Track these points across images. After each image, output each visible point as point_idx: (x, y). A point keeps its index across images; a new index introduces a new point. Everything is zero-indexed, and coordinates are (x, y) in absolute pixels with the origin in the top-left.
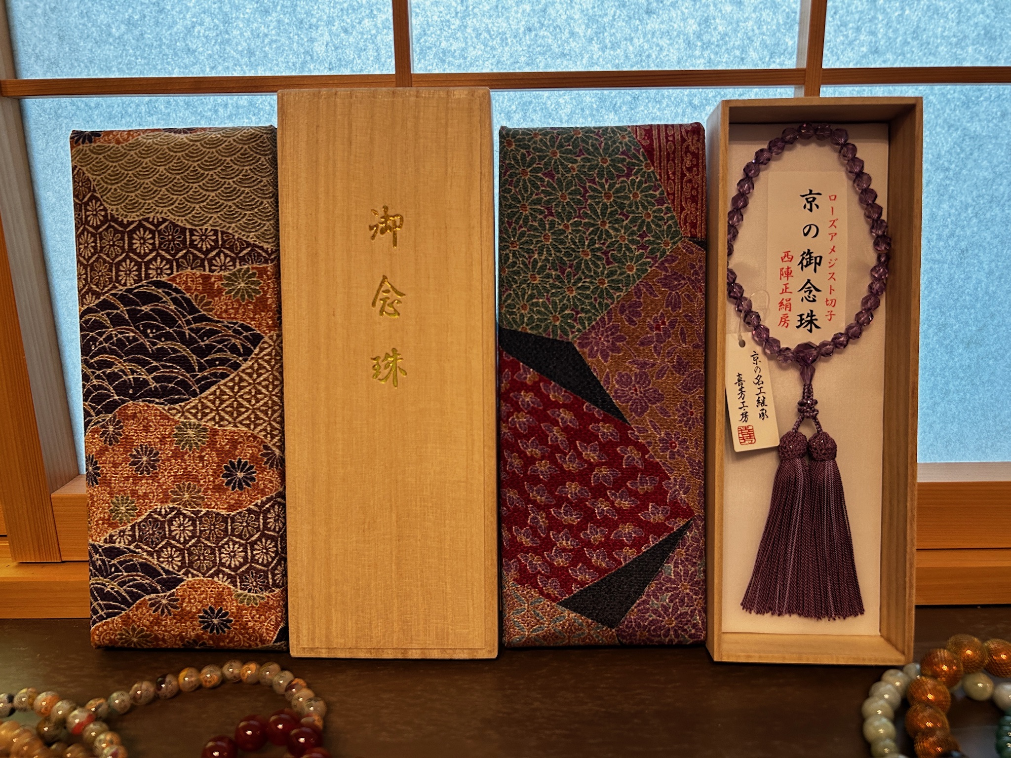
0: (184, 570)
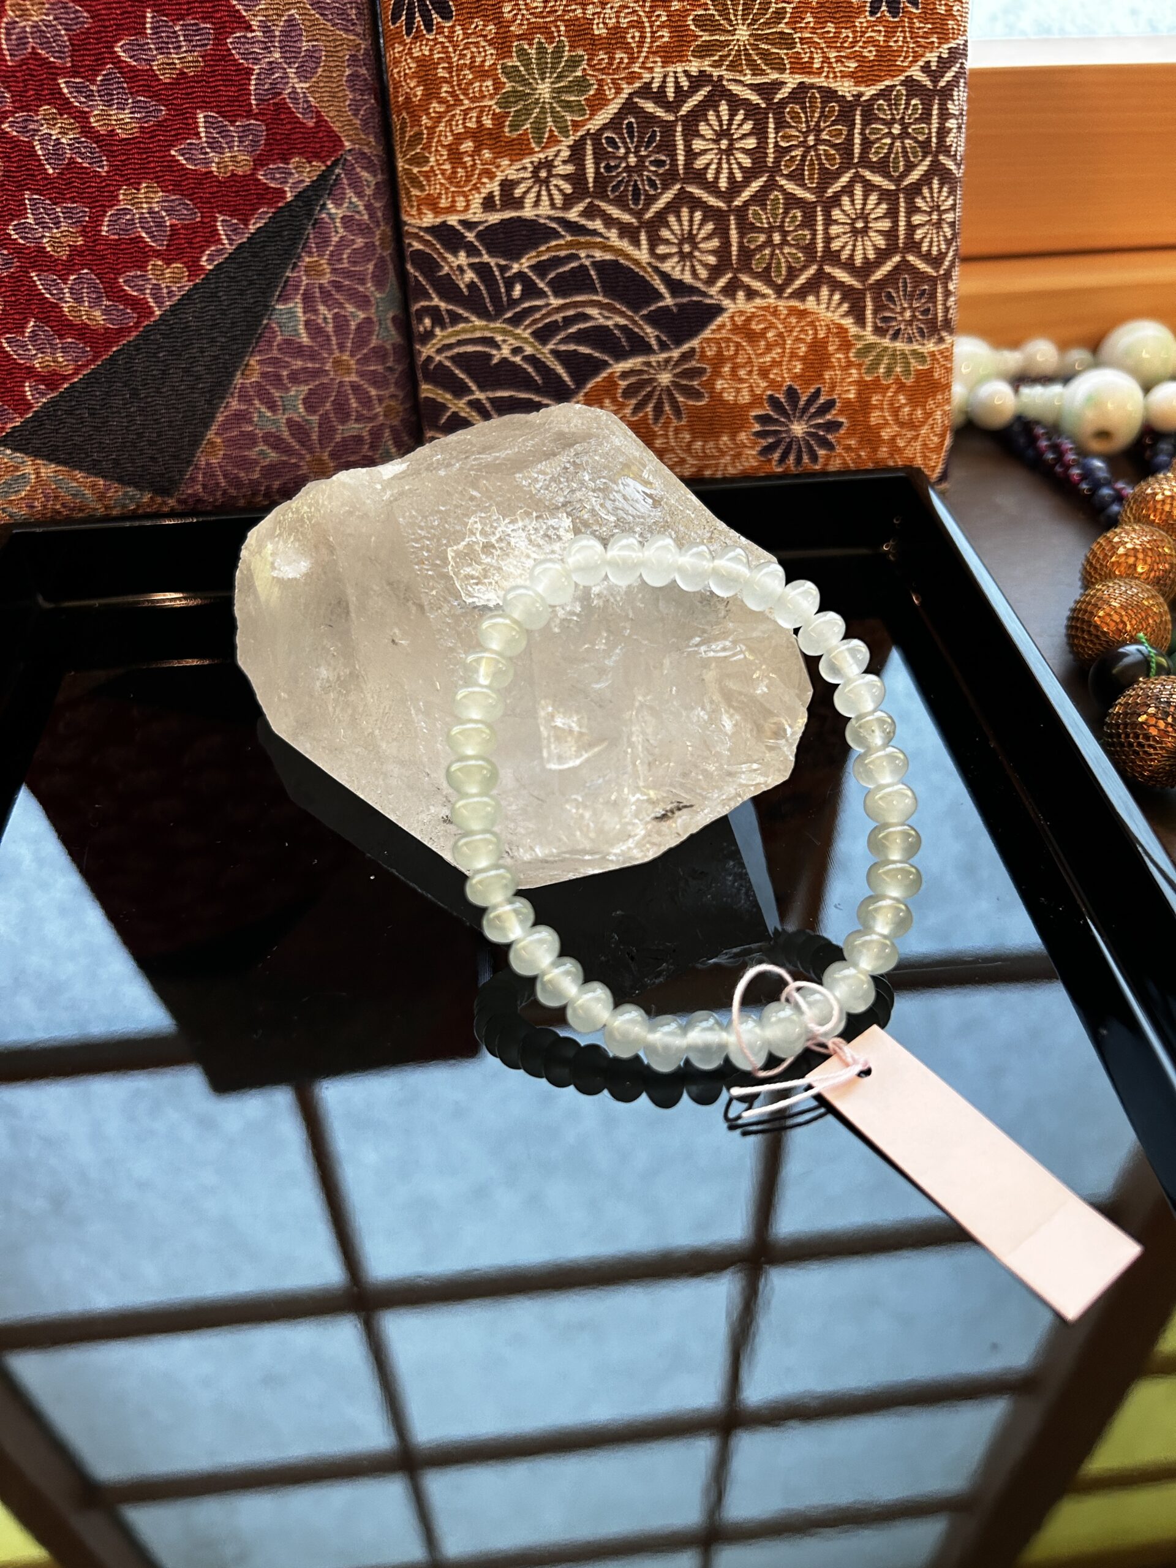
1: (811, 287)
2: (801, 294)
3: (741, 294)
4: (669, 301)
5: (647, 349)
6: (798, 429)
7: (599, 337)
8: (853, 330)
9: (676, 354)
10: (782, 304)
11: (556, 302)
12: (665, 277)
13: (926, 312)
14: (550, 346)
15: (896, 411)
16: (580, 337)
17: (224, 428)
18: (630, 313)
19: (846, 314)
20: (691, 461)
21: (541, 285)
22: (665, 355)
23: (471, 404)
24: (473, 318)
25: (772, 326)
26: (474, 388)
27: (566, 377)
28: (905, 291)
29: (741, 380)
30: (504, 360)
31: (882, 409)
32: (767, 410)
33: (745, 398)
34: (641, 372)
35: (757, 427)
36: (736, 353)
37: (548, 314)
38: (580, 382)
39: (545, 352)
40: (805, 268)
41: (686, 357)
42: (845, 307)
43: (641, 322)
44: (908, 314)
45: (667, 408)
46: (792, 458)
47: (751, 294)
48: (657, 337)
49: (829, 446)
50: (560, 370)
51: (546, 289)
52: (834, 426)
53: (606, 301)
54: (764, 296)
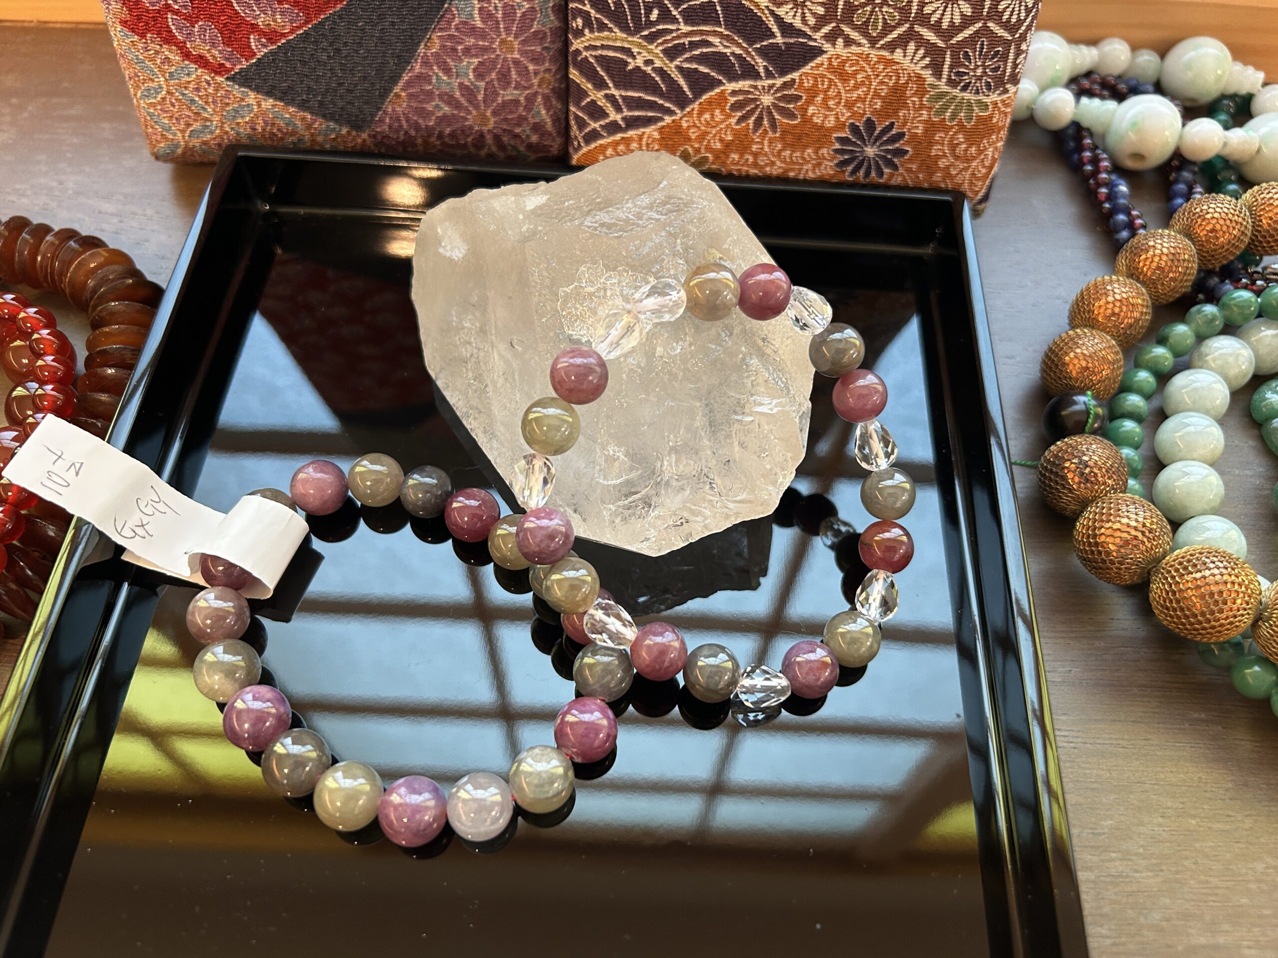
0: (826, 29)
1: (902, 42)
2: (891, 47)
3: (840, 41)
4: (779, 40)
5: (756, 76)
6: (871, 151)
7: (719, 61)
8: (930, 80)
9: (779, 82)
10: (873, 52)
11: (685, 28)
12: (779, 20)
13: (996, 69)
14: (677, 62)
15: (953, 147)
16: (703, 59)
17: (409, 84)
18: (745, 45)
19: (926, 67)
20: (778, 163)
21: (675, 13)
22: (770, 82)
23: (607, 96)
24: (616, 30)
25: (863, 69)
26: (611, 85)
27: (686, 89)
28: (981, 52)
29: (829, 109)
30: (638, 68)
31: (943, 145)
32: (846, 134)
33: (831, 122)
34: (748, 92)
35: (837, 146)
36: (829, 88)
37: (678, 37)
38: (697, 95)
39: (671, 67)
40: (899, 24)
41: (785, 85)
42: (927, 60)
43: (753, 53)
44: (979, 71)
45: (765, 122)
46: (862, 172)
47: (849, 42)
48: (766, 68)
49: (895, 167)
50: (682, 82)
51: (678, 17)
52: (901, 153)
53: (727, 33)
54: (859, 45)
